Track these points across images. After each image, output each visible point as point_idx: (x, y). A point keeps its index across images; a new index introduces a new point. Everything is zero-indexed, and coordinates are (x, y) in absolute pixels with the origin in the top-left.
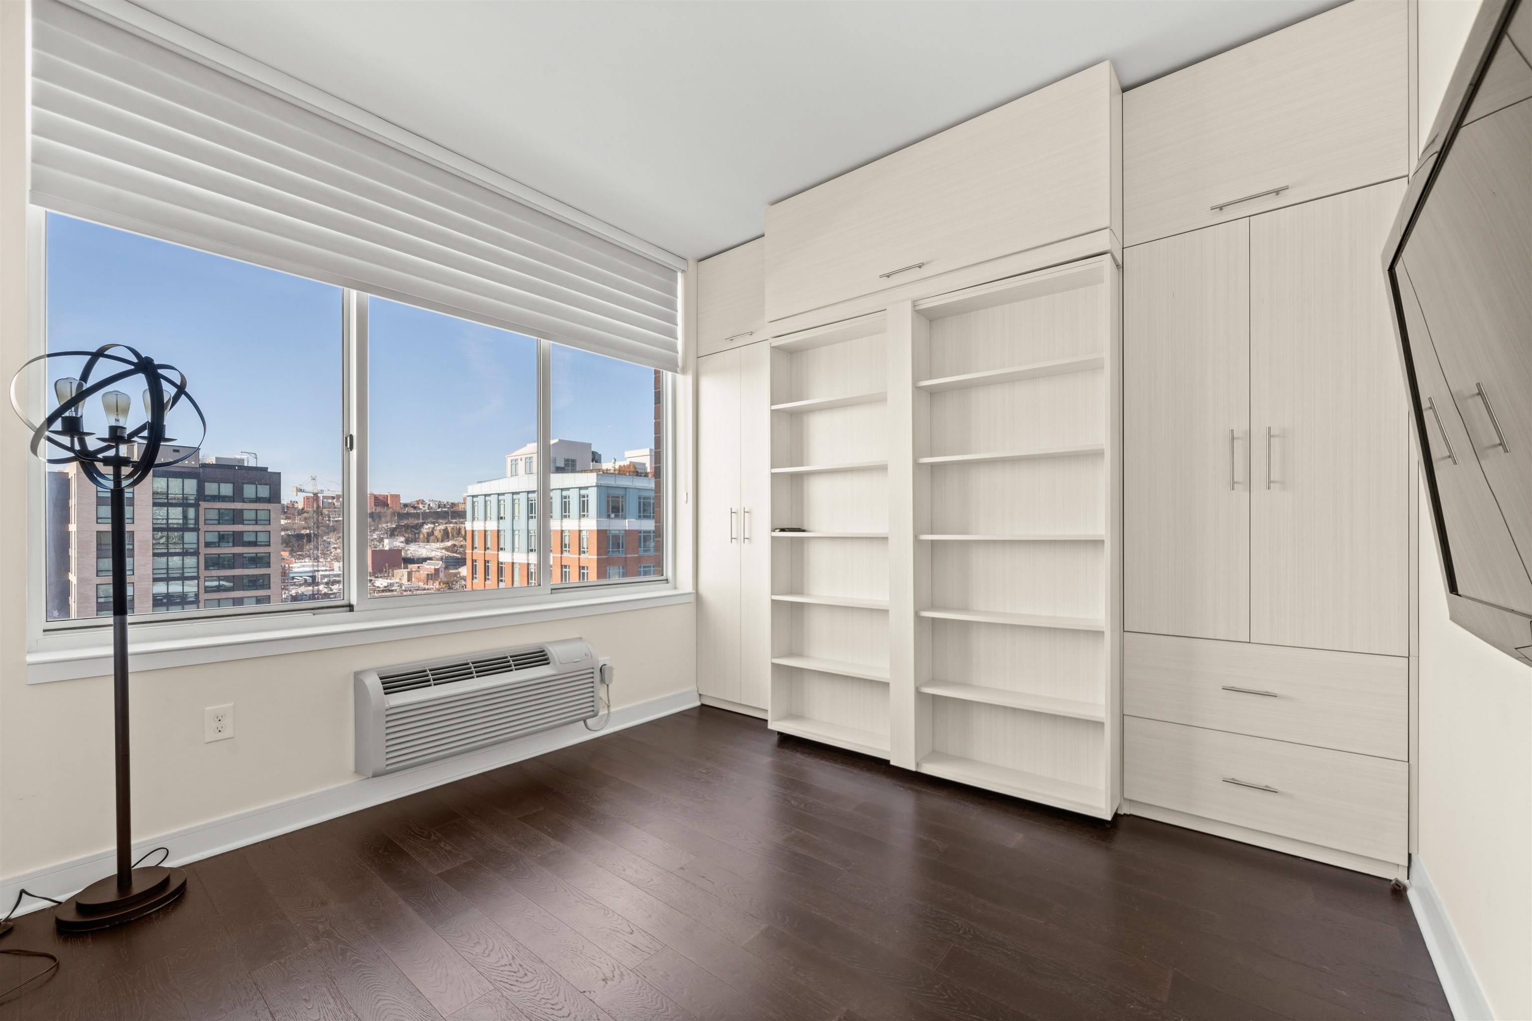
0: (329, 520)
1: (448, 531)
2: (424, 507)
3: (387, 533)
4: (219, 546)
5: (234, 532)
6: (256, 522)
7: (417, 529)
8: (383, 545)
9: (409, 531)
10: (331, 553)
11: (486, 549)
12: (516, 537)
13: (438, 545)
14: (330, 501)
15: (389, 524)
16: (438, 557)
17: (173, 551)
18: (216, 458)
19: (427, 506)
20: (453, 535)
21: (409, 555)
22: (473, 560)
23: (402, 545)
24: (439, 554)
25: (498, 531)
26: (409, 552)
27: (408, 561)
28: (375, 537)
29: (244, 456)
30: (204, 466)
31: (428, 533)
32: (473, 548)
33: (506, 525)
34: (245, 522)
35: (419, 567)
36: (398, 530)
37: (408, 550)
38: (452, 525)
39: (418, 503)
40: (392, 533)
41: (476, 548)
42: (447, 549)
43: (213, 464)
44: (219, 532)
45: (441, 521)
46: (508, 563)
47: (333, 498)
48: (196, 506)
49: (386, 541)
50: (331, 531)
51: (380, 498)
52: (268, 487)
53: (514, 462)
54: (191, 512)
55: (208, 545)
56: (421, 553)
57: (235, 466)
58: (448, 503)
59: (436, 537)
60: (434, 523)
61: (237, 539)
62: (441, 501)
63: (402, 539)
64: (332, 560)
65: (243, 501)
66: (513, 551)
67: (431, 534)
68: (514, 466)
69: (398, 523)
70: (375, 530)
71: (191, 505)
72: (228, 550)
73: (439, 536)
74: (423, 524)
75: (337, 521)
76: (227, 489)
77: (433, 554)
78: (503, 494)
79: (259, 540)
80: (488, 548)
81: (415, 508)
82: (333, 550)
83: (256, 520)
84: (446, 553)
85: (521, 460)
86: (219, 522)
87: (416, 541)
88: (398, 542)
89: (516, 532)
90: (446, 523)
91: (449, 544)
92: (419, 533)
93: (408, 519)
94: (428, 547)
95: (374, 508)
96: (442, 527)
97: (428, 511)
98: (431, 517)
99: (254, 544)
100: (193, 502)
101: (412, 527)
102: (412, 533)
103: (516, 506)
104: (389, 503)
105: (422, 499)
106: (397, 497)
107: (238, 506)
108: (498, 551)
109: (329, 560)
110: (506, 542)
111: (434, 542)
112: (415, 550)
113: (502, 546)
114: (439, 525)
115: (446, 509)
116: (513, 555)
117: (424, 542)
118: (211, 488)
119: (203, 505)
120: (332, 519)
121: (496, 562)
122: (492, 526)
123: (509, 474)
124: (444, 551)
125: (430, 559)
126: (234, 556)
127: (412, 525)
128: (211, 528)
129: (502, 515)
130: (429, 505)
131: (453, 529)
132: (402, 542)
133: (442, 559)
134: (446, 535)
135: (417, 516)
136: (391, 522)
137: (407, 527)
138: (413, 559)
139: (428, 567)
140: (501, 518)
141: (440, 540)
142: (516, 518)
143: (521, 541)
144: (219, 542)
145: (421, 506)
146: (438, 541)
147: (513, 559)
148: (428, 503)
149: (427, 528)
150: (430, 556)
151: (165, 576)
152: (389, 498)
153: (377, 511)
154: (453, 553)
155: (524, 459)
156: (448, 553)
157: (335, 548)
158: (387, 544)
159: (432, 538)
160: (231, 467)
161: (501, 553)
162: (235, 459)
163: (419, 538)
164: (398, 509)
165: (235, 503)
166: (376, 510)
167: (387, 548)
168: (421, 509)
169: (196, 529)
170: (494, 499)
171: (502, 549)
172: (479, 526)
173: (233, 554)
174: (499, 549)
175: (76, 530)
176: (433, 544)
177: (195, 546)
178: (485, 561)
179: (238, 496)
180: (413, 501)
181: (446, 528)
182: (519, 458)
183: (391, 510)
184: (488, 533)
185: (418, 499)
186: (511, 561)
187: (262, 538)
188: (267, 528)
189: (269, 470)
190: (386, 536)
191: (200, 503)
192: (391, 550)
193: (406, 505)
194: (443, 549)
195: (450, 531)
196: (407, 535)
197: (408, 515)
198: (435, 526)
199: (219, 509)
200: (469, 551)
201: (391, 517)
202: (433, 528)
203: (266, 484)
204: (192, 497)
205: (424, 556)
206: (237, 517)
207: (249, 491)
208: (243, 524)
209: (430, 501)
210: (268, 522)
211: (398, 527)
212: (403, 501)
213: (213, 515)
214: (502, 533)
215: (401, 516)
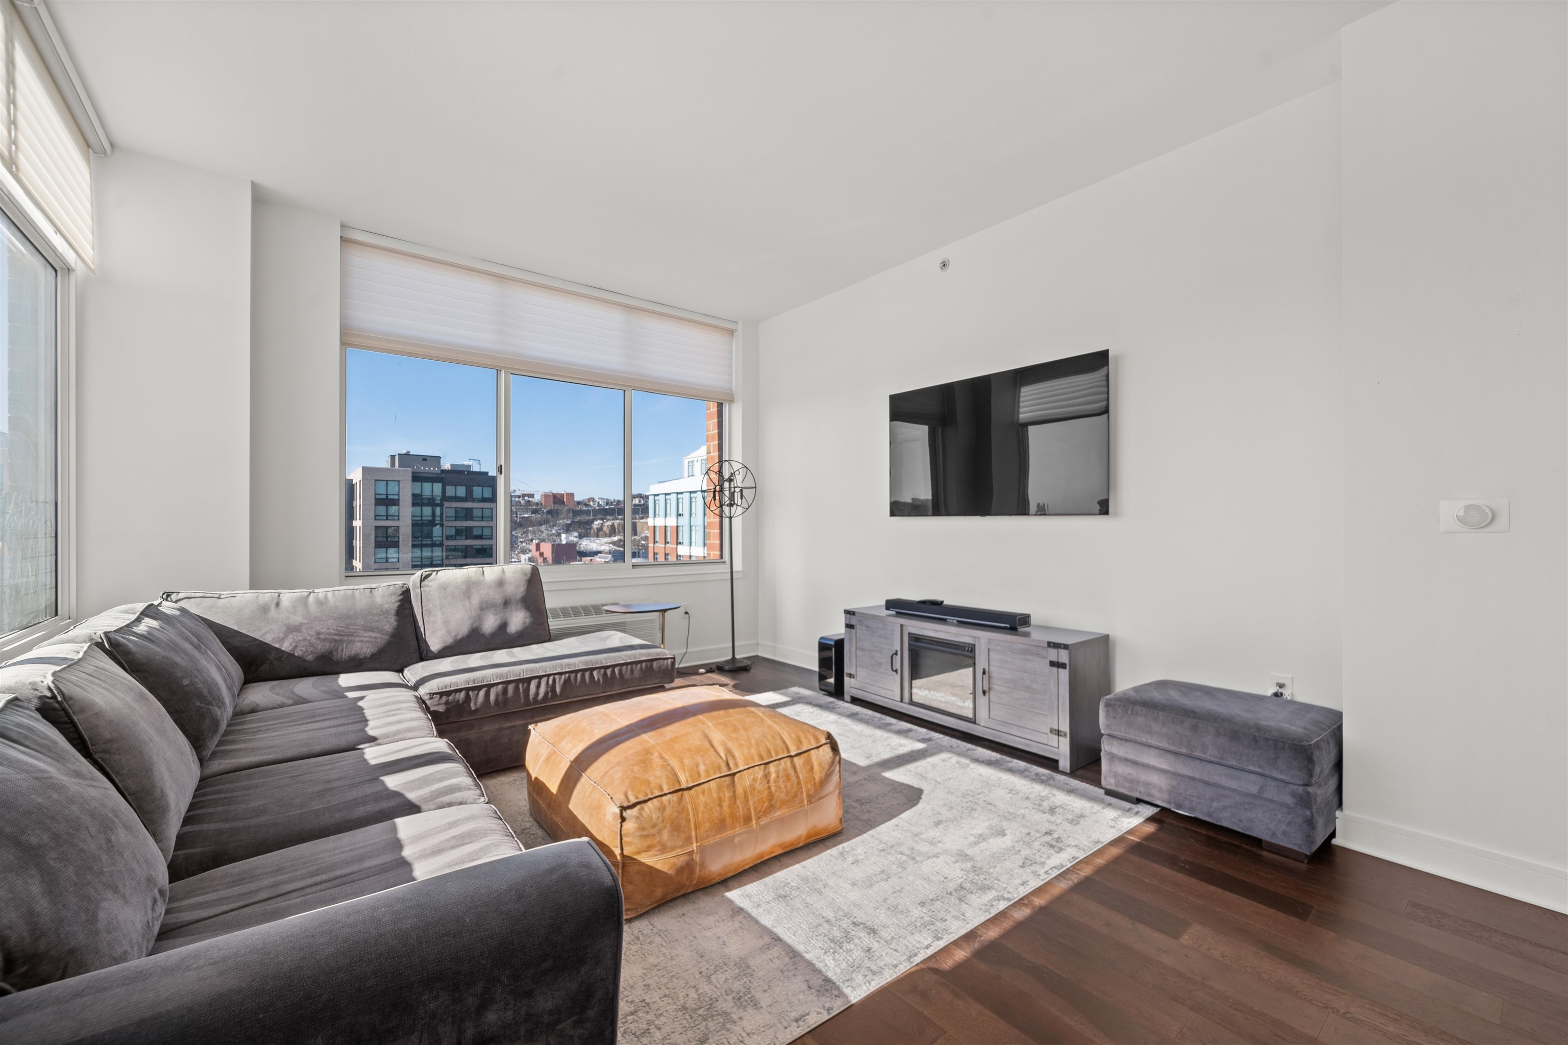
0: (517, 517)
1: (615, 527)
2: (594, 504)
3: (563, 529)
4: (456, 539)
5: (466, 527)
6: (482, 518)
7: (588, 525)
8: (561, 540)
9: (582, 526)
10: (518, 546)
11: (666, 543)
12: (693, 532)
13: (606, 540)
14: (517, 499)
15: (565, 521)
16: (606, 551)
17: (425, 543)
18: (451, 465)
19: (597, 504)
20: (619, 531)
21: (582, 549)
22: (654, 553)
23: (576, 540)
24: (606, 548)
25: (677, 527)
26: (582, 546)
27: (583, 554)
28: (554, 532)
29: (470, 463)
30: (443, 471)
31: (598, 529)
32: (655, 542)
33: (684, 521)
34: (474, 519)
35: (591, 560)
36: (573, 526)
37: (581, 544)
38: (618, 521)
39: (589, 501)
40: (568, 529)
41: (657, 542)
42: (614, 543)
43: (448, 470)
44: (456, 527)
45: (608, 517)
46: (686, 556)
47: (519, 497)
48: (441, 505)
49: (563, 536)
50: (518, 527)
51: (558, 496)
52: (491, 488)
53: (690, 464)
54: (438, 510)
55: (448, 538)
56: (591, 547)
57: (465, 471)
58: (614, 500)
59: (605, 532)
60: (602, 519)
61: (467, 533)
62: (609, 498)
63: (576, 534)
64: (519, 553)
65: (473, 501)
66: (691, 545)
67: (600, 529)
68: (690, 467)
69: (573, 519)
70: (554, 526)
71: (437, 505)
72: (463, 542)
73: (607, 532)
74: (592, 521)
75: (522, 518)
76: (461, 491)
77: (602, 548)
78: (682, 493)
79: (484, 534)
80: (668, 543)
81: (587, 505)
82: (519, 544)
83: (482, 517)
84: (613, 547)
85: (697, 461)
86: (457, 518)
87: (587, 536)
88: (573, 537)
89: (693, 528)
90: (613, 520)
91: (616, 539)
92: (590, 529)
93: (581, 515)
94: (598, 541)
95: (553, 505)
96: (609, 523)
97: (598, 508)
98: (600, 513)
99: (480, 537)
100: (438, 502)
101: (584, 523)
102: (585, 530)
103: (694, 504)
104: (565, 500)
105: (592, 497)
106: (571, 495)
107: (469, 505)
108: (677, 545)
109: (516, 552)
110: (684, 536)
111: (603, 537)
112: (587, 544)
113: (680, 540)
114: (607, 521)
115: (613, 506)
116: (690, 549)
117: (594, 537)
118: (450, 491)
119: (446, 504)
120: (519, 516)
121: (675, 555)
122: (671, 522)
123: (686, 475)
124: (611, 545)
125: (600, 552)
126: (466, 548)
127: (584, 521)
128: (450, 524)
129: (680, 512)
130: (599, 503)
131: (619, 524)
132: (576, 537)
133: (610, 553)
134: (613, 531)
135: (587, 513)
136: (568, 518)
137: (580, 523)
138: (586, 553)
139: (599, 560)
140: (680, 515)
141: (608, 535)
142: (693, 515)
143: (698, 536)
144: (456, 536)
145: (591, 503)
146: (606, 536)
147: (690, 553)
148: (598, 501)
149: (597, 524)
150: (600, 550)
151: (420, 563)
152: (565, 496)
153: (556, 508)
154: (620, 547)
155: (699, 461)
156: (615, 547)
157: (521, 542)
158: (564, 538)
159: (601, 533)
160: (462, 472)
161: (679, 546)
162: (463, 465)
163: (590, 533)
164: (572, 507)
165: (467, 503)
166: (554, 507)
167: (564, 542)
168: (592, 506)
169: (442, 525)
170: (673, 497)
171: (680, 543)
172: (660, 522)
173: (466, 546)
174: (678, 543)
175: (361, 525)
176: (602, 539)
177: (440, 539)
178: (665, 554)
179: (469, 497)
180: (584, 498)
181: (613, 524)
182: (695, 459)
183: (567, 507)
184: (668, 529)
185: (589, 497)
186: (689, 554)
187: (486, 532)
188: (490, 524)
189: (490, 474)
190: (562, 531)
191: (444, 503)
192: (567, 544)
193: (579, 503)
194: (610, 543)
195: (616, 527)
196: (580, 531)
197: (581, 512)
198: (604, 522)
199: (456, 508)
200: (651, 545)
201: (567, 514)
202: (602, 524)
203: (489, 486)
204: (438, 498)
205: (595, 549)
206: (468, 514)
207: (477, 491)
208: (473, 520)
209: (599, 498)
210: (490, 519)
211: (573, 522)
212: (577, 499)
213: (452, 513)
214: (680, 528)
215: (576, 513)
